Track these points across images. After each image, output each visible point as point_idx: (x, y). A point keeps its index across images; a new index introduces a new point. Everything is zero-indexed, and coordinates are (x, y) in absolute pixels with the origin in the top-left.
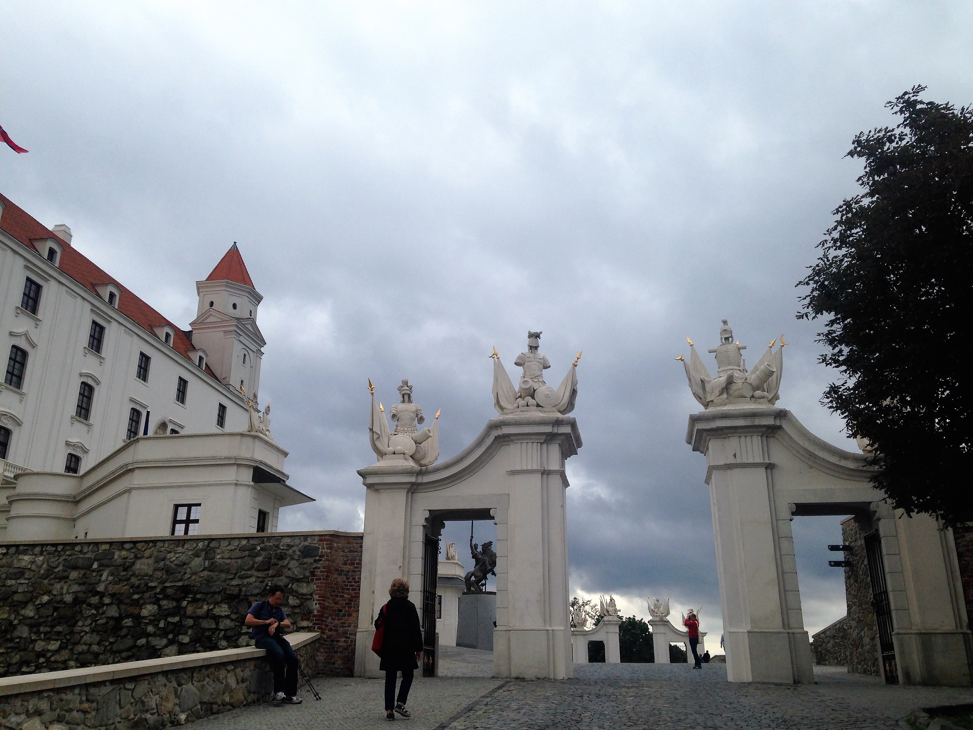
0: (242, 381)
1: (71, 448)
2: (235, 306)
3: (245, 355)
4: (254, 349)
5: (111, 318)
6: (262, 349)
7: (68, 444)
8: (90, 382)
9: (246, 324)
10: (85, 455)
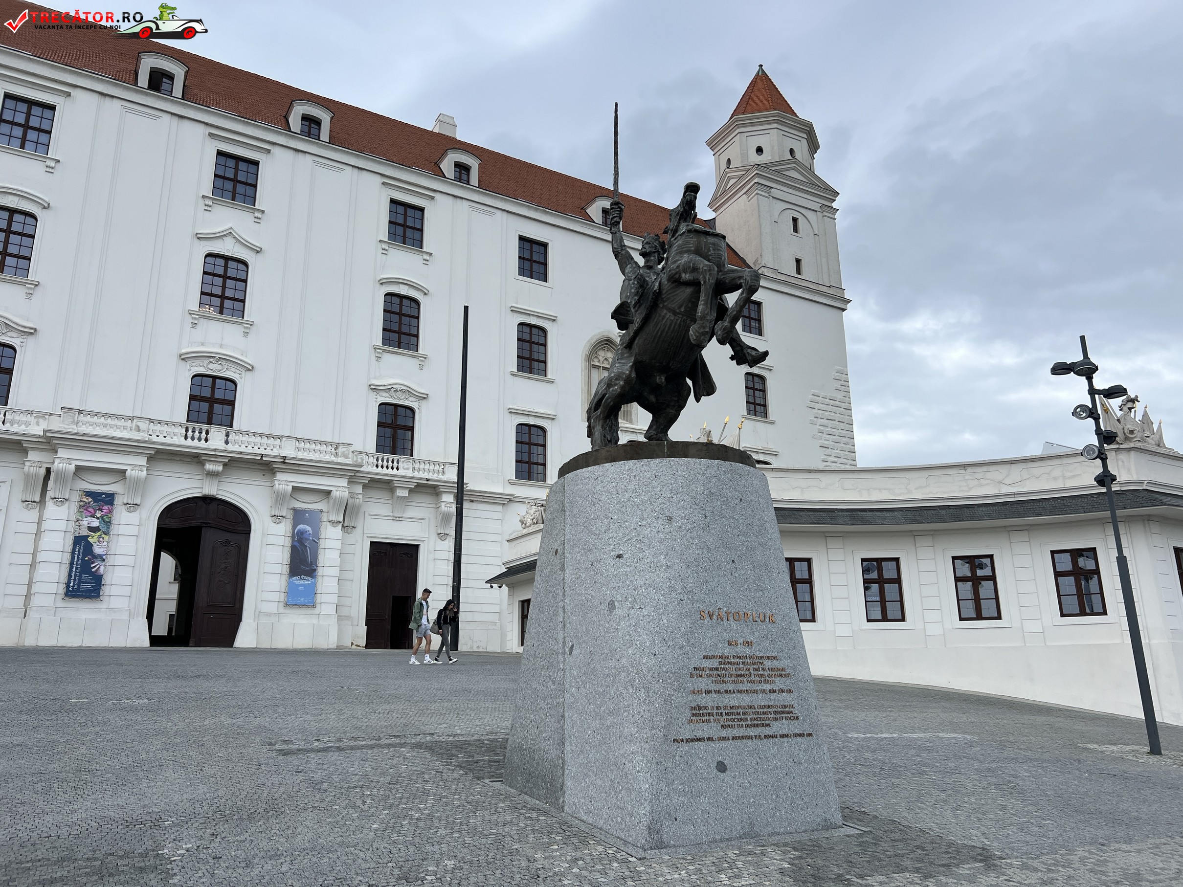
0: (798, 261)
1: (386, 394)
2: (759, 150)
3: (795, 220)
4: (817, 207)
5: (435, 191)
6: (834, 205)
7: (374, 389)
8: (403, 290)
9: (786, 169)
10: (424, 403)
